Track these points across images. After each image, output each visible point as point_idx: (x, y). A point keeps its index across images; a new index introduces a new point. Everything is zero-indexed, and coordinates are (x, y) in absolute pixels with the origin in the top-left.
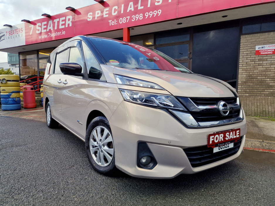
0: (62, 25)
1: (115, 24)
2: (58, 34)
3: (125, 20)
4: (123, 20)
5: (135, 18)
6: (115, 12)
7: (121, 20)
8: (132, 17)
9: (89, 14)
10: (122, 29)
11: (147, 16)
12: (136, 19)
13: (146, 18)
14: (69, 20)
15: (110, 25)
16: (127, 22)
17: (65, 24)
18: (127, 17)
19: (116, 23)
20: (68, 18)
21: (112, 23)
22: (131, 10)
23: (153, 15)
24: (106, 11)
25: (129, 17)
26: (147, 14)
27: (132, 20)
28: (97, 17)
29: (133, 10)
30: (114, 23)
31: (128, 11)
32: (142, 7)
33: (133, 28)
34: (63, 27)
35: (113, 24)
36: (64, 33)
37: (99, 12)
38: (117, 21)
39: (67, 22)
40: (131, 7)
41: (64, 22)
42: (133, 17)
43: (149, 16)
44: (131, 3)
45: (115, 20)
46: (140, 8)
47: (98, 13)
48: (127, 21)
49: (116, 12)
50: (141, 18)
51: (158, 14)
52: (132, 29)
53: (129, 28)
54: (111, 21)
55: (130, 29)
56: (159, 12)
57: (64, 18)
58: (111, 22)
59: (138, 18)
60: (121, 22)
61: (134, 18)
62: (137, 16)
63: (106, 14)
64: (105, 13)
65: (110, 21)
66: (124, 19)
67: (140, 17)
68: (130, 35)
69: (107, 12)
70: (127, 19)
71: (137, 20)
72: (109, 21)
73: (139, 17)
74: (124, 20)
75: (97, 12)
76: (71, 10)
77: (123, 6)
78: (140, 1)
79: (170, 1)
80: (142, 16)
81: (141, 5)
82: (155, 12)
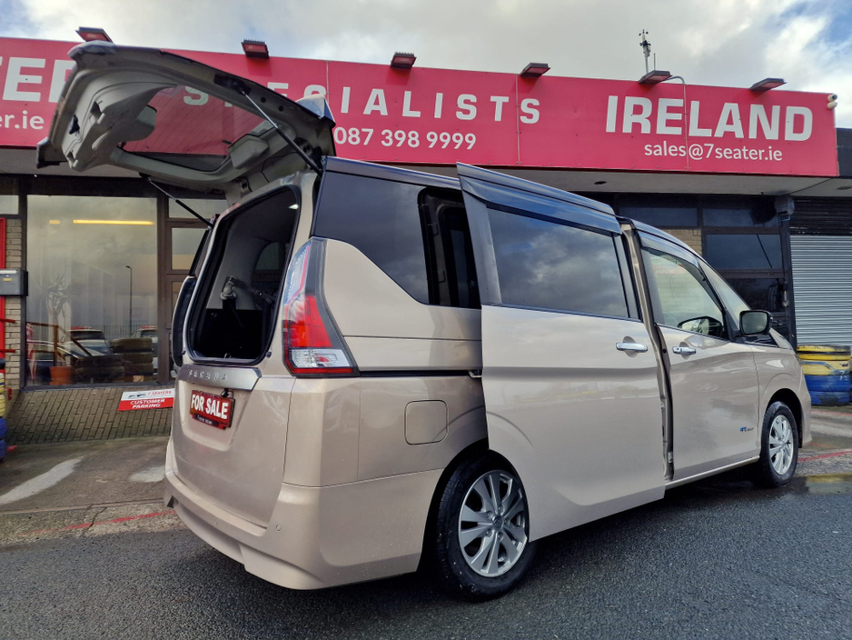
3: (356, 136)
4: (348, 135)
5: (393, 137)
7: (340, 133)
8: (383, 133)
11: (434, 141)
12: (396, 142)
13: (431, 146)
16: (366, 143)
17: (43, 89)
18: (364, 130)
20: (63, 66)
22: (379, 112)
23: (452, 144)
25: (371, 131)
26: (432, 137)
27: (383, 142)
29: (384, 112)
31: (367, 111)
32: (417, 114)
36: (33, 122)
39: (59, 84)
40: (377, 103)
41: (35, 80)
42: (387, 134)
43: (439, 143)
44: (378, 93)
46: (407, 112)
48: (363, 141)
50: (414, 142)
51: (465, 144)
56: (470, 138)
59: (402, 140)
60: (340, 138)
61: (389, 138)
62: (400, 135)
66: (354, 132)
67: (411, 139)
70: (363, 136)
71: (399, 145)
73: (407, 138)
74: (352, 136)
77: (346, 91)
78: (408, 95)
79: (498, 117)
80: (416, 139)
81: (412, 109)
82: (458, 138)
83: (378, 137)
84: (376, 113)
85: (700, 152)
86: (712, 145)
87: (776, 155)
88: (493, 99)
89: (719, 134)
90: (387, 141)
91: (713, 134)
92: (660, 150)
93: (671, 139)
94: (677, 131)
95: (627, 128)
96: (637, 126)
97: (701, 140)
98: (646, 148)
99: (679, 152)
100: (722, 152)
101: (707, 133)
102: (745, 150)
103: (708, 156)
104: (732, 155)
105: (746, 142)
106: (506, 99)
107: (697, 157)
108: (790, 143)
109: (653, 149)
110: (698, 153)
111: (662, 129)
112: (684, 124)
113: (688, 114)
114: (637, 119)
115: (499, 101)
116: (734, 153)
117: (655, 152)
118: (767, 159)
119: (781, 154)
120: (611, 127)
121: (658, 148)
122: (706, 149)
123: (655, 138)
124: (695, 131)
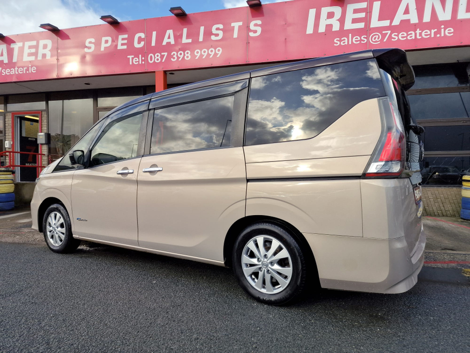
0: (30, 55)
1: (140, 63)
2: (19, 70)
3: (159, 58)
4: (155, 58)
5: (177, 56)
6: (139, 43)
7: (151, 57)
8: (172, 54)
9: (88, 40)
10: (154, 72)
11: (199, 55)
12: (178, 58)
13: (197, 58)
14: (45, 47)
15: (131, 63)
16: (163, 61)
17: (36, 54)
18: (162, 54)
19: (142, 60)
20: (42, 43)
21: (134, 61)
22: (170, 42)
23: (209, 55)
24: (123, 39)
25: (166, 54)
26: (198, 52)
27: (172, 59)
28: (105, 47)
29: (173, 42)
30: (138, 60)
31: (164, 43)
32: (190, 41)
33: (172, 72)
34: (32, 58)
35: (136, 62)
36: (32, 69)
37: (109, 39)
38: (143, 58)
39: (41, 51)
40: (169, 38)
41: (33, 50)
42: (174, 54)
43: (202, 55)
44: (170, 32)
45: (140, 56)
46: (185, 40)
47: (107, 42)
48: (162, 59)
49: (143, 43)
50: (188, 57)
51: (216, 54)
52: (170, 74)
53: (165, 72)
54: (133, 56)
55: (168, 73)
56: (219, 50)
57: (34, 43)
58: (133, 58)
59: (182, 56)
60: (151, 60)
61: (175, 56)
62: (181, 54)
63: (122, 44)
64: (120, 42)
65: (130, 57)
66: (158, 56)
67: (186, 55)
68: (168, 83)
69: (125, 42)
70: (162, 57)
71: (180, 59)
72: (128, 57)
73: (184, 55)
74: (157, 58)
75: (104, 39)
76: (49, 30)
77: (154, 33)
78: (185, 30)
79: (235, 36)
80: (189, 55)
81: (188, 37)
82: (212, 51)
83: (170, 56)
84: (168, 43)
85: (378, 39)
86: (389, 32)
87: (448, 32)
88: (233, 24)
89: (396, 22)
90: (174, 58)
91: (391, 23)
92: (346, 41)
93: (355, 32)
94: (361, 25)
95: (322, 29)
96: (329, 27)
97: (380, 29)
98: (335, 41)
99: (361, 40)
100: (398, 36)
101: (386, 23)
102: (418, 31)
103: (385, 40)
104: (406, 37)
105: (421, 25)
106: (241, 23)
107: (376, 42)
108: (462, 21)
109: (340, 41)
110: (377, 39)
111: (348, 25)
112: (367, 20)
113: (371, 12)
114: (330, 21)
115: (236, 25)
116: (408, 35)
117: (342, 42)
118: (438, 36)
119: (452, 31)
120: (310, 30)
121: (345, 40)
122: (384, 36)
123: (342, 33)
124: (375, 23)
